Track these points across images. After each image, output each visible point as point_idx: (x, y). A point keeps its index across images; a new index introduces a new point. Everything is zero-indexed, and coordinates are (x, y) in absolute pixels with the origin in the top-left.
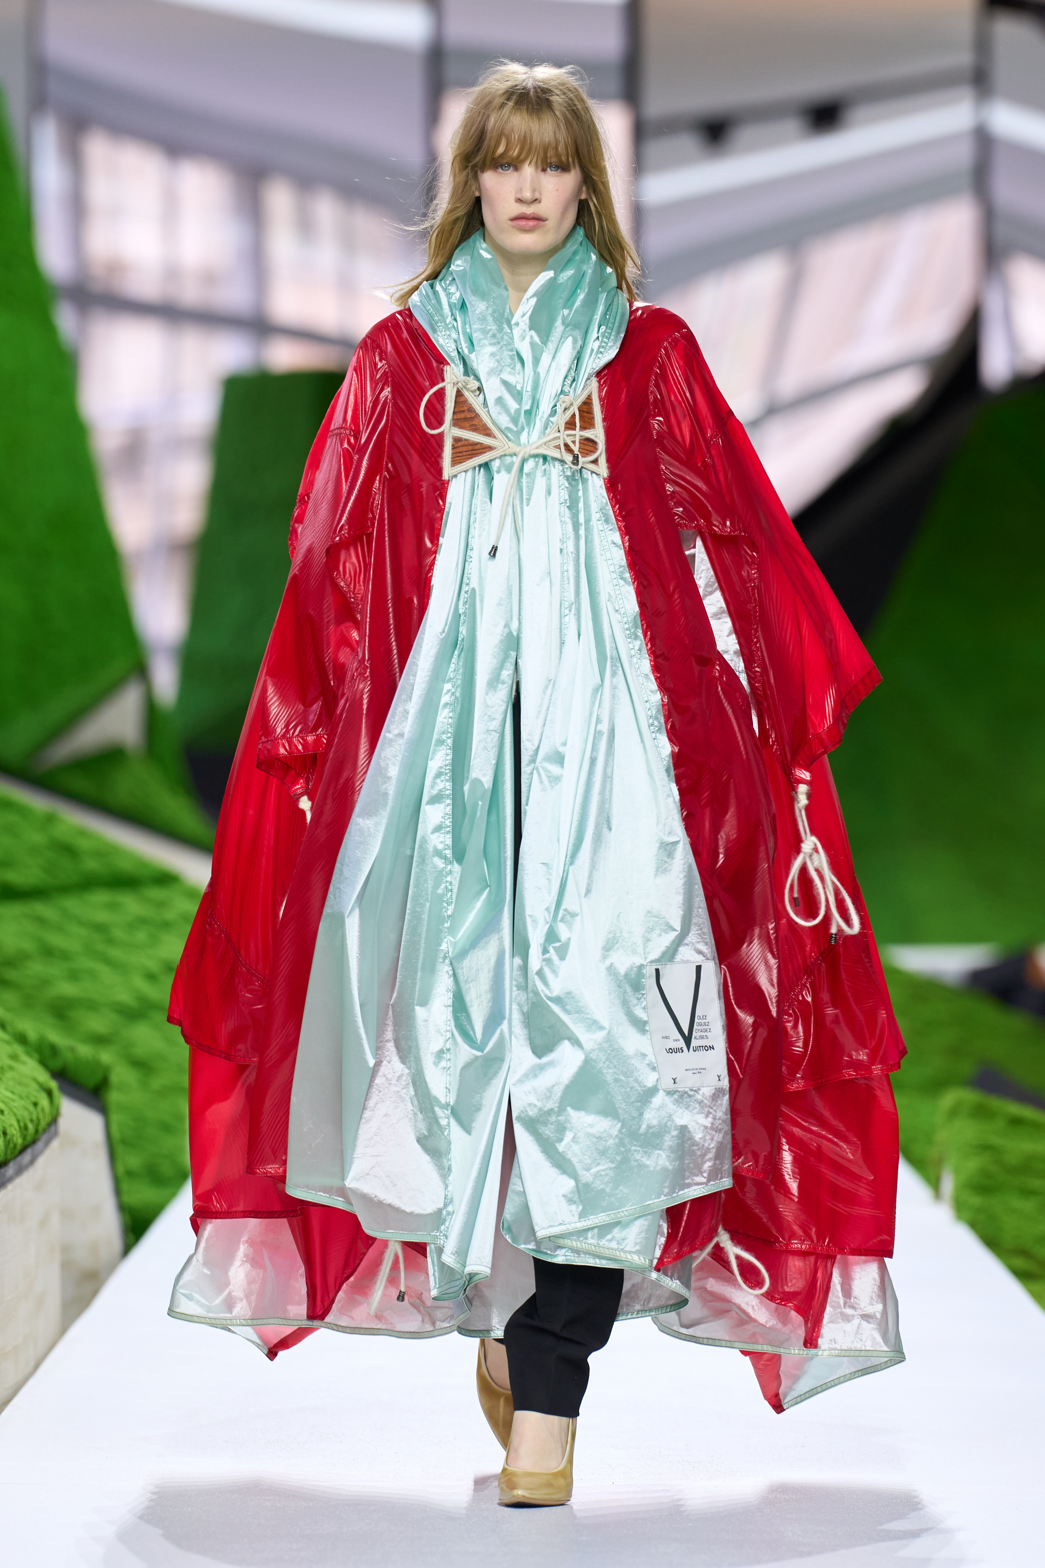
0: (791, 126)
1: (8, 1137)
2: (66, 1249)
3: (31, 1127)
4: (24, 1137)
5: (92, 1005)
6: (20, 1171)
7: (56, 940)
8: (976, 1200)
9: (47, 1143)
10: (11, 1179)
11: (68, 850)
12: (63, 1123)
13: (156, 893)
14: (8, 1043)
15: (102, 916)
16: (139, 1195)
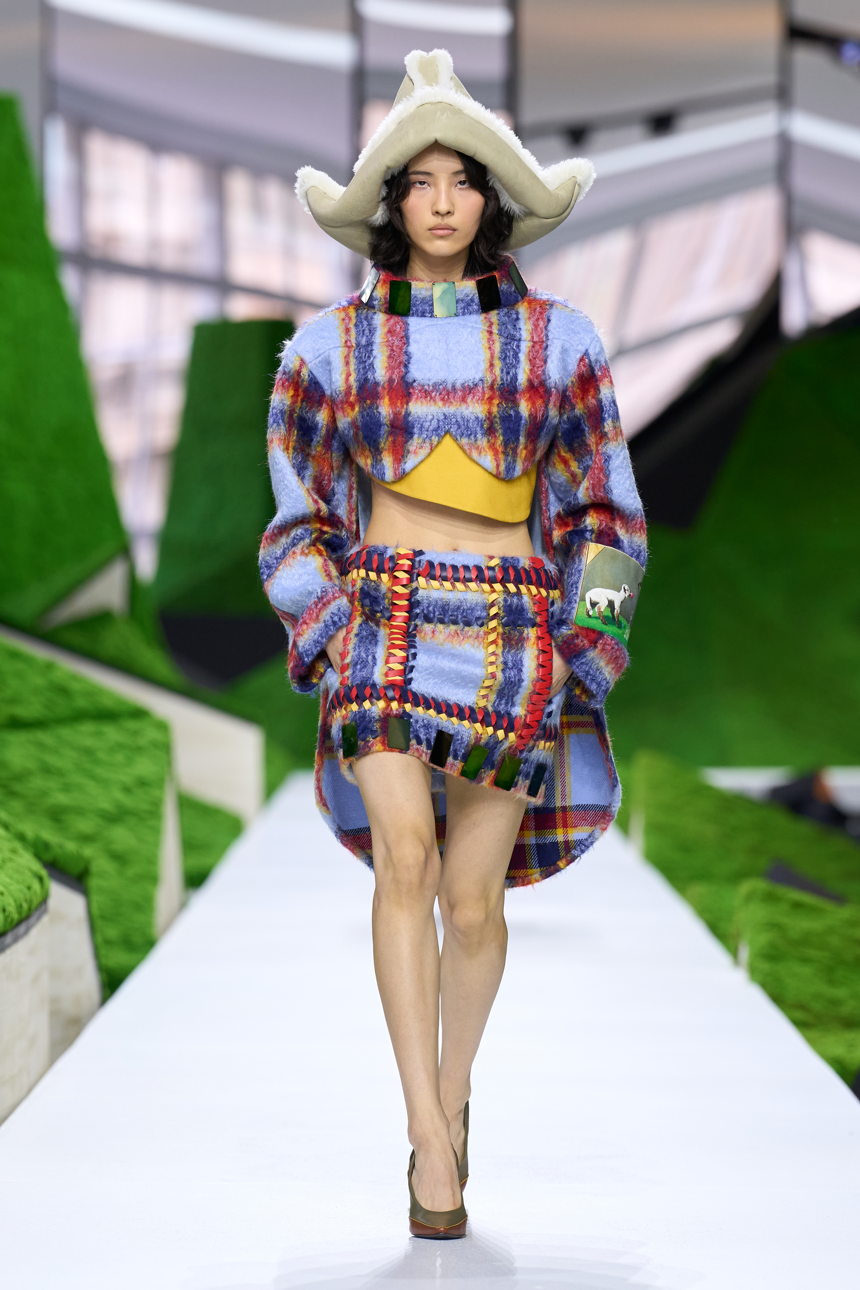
0: (637, 131)
1: (7, 913)
2: (54, 1001)
3: (25, 906)
4: (20, 913)
5: (80, 811)
6: (16, 940)
7: (53, 760)
8: (765, 966)
9: (39, 918)
10: (8, 946)
11: (63, 691)
12: (52, 903)
13: (132, 725)
14: (9, 841)
15: (89, 742)
16: (117, 958)
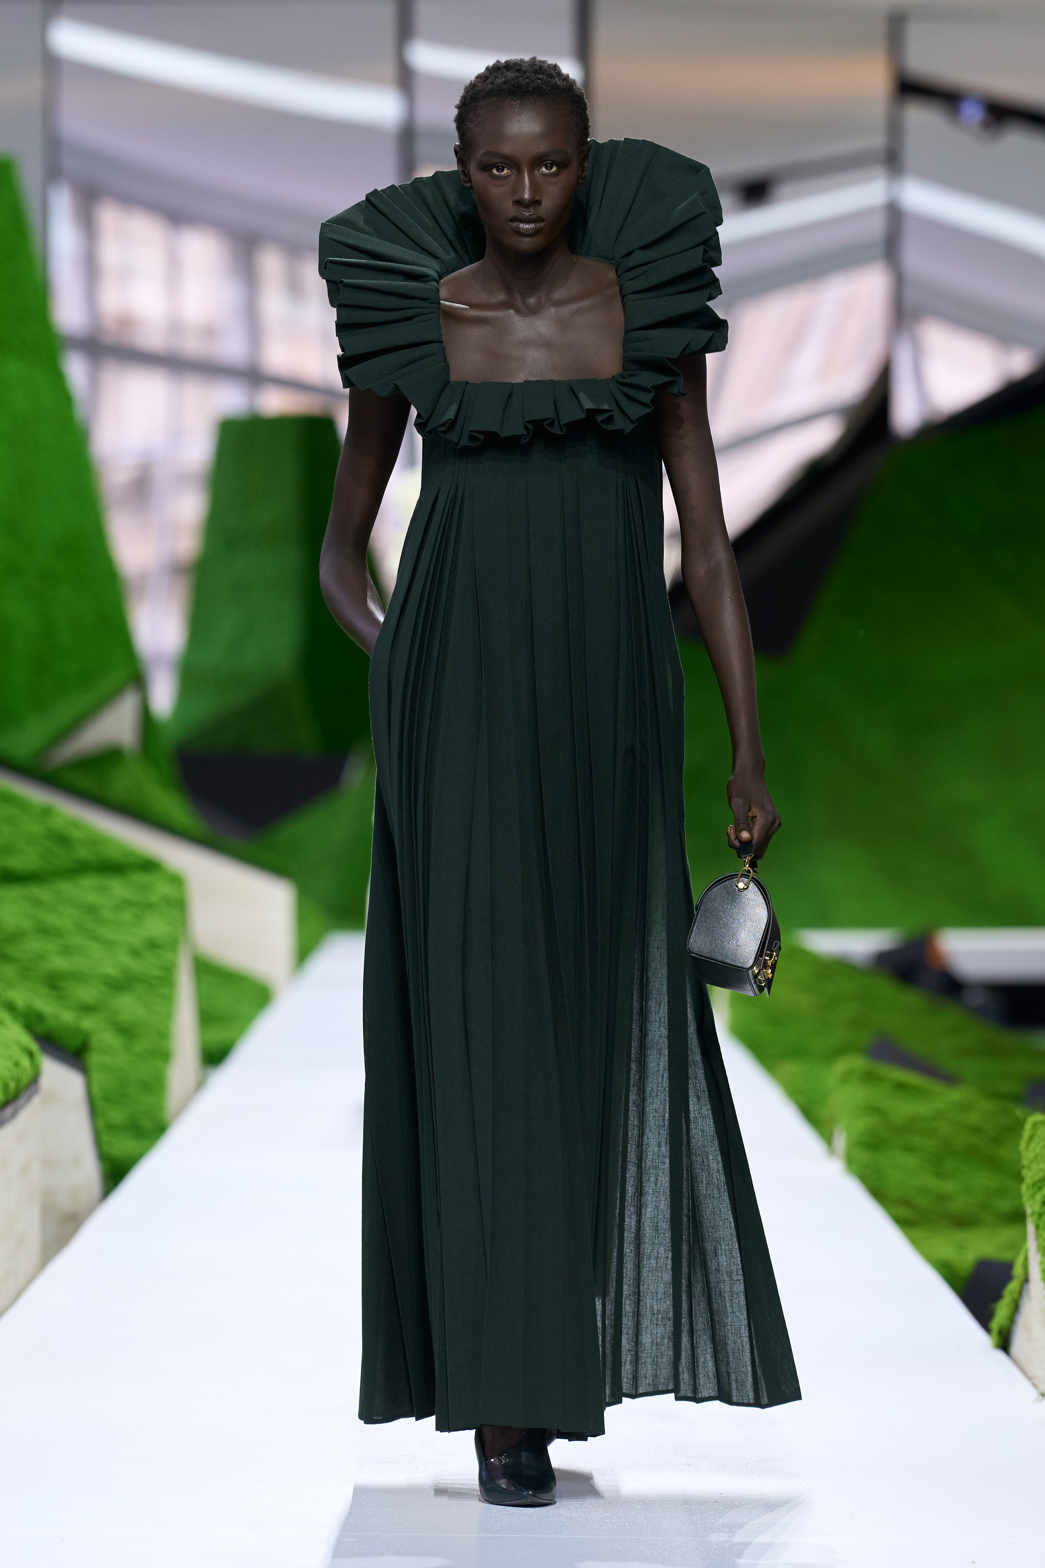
2: (47, 1195)
3: (12, 1086)
4: (6, 1093)
5: (82, 978)
6: (2, 1124)
7: (51, 919)
8: (864, 1156)
9: (29, 1099)
11: (62, 839)
12: (45, 1082)
13: (140, 878)
15: (92, 898)
16: (122, 1146)
